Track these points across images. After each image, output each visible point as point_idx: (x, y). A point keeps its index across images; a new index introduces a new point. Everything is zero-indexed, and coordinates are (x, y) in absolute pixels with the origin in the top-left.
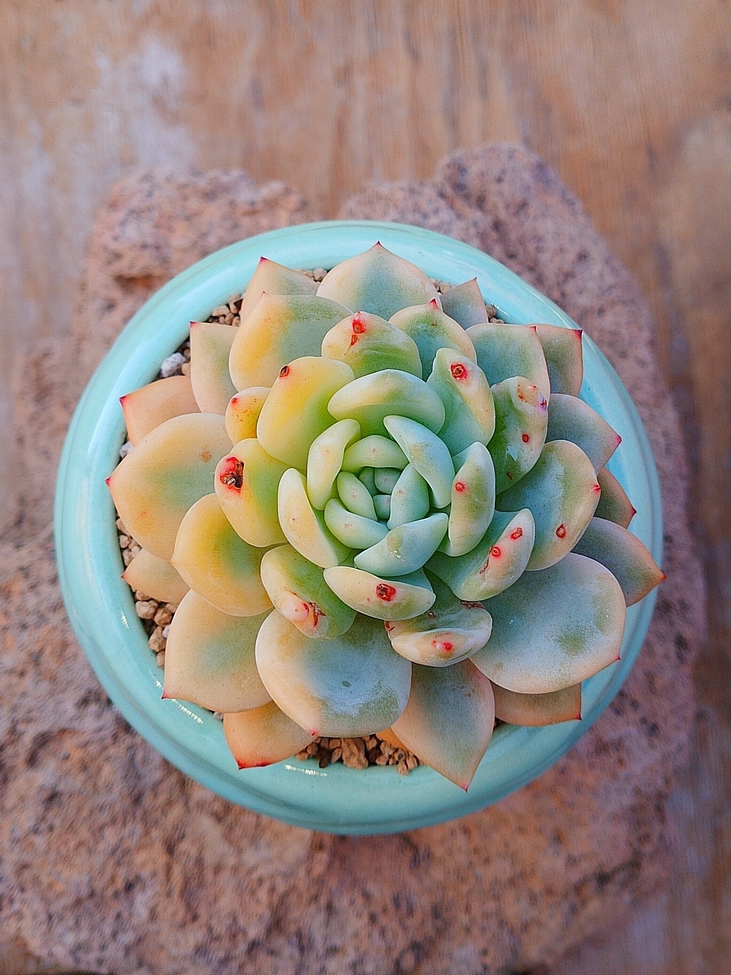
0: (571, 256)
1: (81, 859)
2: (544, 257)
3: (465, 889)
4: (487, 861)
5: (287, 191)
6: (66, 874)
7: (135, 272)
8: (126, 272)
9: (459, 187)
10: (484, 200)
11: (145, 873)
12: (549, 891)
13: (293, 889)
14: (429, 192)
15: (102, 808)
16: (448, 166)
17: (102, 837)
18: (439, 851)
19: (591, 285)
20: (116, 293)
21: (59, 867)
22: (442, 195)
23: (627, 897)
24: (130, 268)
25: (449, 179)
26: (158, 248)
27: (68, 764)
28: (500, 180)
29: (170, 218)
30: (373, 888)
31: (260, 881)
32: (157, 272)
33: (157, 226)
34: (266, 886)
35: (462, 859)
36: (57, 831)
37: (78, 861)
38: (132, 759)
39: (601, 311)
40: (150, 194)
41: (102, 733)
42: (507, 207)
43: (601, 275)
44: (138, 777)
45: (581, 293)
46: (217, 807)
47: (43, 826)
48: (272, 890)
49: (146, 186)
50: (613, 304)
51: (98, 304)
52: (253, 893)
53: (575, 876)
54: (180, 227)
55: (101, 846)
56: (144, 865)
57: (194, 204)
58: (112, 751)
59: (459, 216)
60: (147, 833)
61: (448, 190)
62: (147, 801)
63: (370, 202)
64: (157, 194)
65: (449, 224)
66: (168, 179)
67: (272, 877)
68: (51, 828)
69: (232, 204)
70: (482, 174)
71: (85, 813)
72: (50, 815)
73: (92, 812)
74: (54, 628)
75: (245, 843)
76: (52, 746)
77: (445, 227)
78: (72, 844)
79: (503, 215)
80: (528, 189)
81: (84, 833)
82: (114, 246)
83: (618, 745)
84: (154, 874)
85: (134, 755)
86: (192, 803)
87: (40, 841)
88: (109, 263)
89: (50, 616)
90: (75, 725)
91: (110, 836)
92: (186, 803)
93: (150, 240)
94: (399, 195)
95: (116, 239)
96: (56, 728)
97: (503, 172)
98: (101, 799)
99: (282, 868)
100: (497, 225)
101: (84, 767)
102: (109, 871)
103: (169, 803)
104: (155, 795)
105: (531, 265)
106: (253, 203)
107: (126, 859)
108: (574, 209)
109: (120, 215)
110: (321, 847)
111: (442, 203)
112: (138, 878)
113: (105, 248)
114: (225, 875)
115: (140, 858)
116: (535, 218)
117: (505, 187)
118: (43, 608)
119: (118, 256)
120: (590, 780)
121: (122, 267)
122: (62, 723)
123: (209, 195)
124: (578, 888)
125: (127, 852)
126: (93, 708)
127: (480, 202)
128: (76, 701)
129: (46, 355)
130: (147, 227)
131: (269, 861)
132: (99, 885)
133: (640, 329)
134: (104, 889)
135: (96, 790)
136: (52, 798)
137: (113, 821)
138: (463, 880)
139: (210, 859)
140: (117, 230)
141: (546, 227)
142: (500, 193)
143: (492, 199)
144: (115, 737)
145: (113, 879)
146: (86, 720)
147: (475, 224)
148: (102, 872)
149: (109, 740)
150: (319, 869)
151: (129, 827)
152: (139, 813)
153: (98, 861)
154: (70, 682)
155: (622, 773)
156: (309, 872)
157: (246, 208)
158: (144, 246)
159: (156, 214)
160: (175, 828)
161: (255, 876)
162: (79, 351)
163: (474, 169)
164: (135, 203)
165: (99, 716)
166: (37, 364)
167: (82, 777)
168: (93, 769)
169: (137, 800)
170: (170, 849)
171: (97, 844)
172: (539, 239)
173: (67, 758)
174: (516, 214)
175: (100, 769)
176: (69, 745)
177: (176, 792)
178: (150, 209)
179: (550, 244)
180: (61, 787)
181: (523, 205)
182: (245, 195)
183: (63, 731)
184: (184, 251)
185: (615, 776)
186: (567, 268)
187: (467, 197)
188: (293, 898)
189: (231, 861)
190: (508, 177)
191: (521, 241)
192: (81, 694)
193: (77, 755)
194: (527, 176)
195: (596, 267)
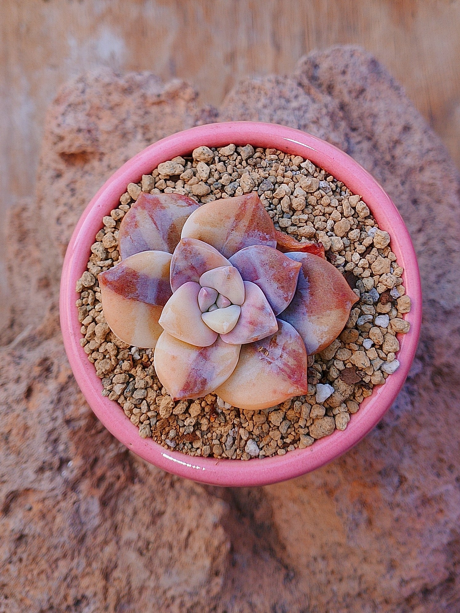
0: (398, 128)
1: (42, 582)
2: (379, 129)
3: (324, 600)
4: (341, 580)
5: (185, 86)
6: (31, 593)
7: (73, 150)
8: (68, 151)
9: (313, 78)
10: (333, 88)
11: (89, 593)
12: (387, 601)
13: (197, 604)
14: (291, 83)
15: (56, 547)
16: (306, 63)
17: (57, 567)
18: (305, 572)
19: (413, 149)
20: (62, 166)
21: (27, 589)
22: (300, 84)
23: (444, 603)
24: (70, 146)
25: (306, 72)
26: (89, 131)
27: (31, 514)
28: (344, 73)
29: (98, 108)
30: (256, 600)
31: (173, 598)
32: (89, 149)
33: (89, 115)
34: (178, 602)
35: (322, 578)
36: (24, 562)
37: (40, 584)
38: (77, 511)
39: (422, 169)
40: (83, 92)
41: (55, 492)
42: (350, 92)
43: (421, 142)
44: (82, 524)
45: (406, 155)
46: (140, 544)
47: (15, 559)
48: (182, 605)
49: (81, 86)
50: (430, 163)
51: (51, 173)
52: (168, 606)
53: (406, 591)
54: (106, 114)
55: (56, 574)
56: (87, 587)
57: (116, 98)
58: (63, 504)
59: (314, 101)
60: (89, 564)
61: (306, 81)
62: (89, 541)
63: (246, 92)
64: (88, 90)
65: (307, 106)
66: (97, 80)
67: (181, 596)
68: (21, 560)
69: (144, 96)
70: (331, 69)
71: (44, 550)
72: (19, 550)
73: (49, 549)
74: (18, 416)
75: (161, 571)
76: (20, 500)
77: (304, 108)
78: (35, 572)
79: (347, 98)
80: (366, 78)
81: (44, 565)
82: (57, 131)
83: (439, 499)
84: (95, 595)
85: (79, 507)
86: (122, 543)
87: (13, 569)
88: (55, 144)
89: (15, 406)
90: (36, 486)
91: (63, 567)
92: (117, 543)
93: (83, 126)
94: (268, 86)
95: (59, 125)
96: (22, 489)
97: (347, 66)
98: (55, 541)
99: (189, 589)
100: (342, 107)
101: (43, 516)
102: (62, 593)
103: (106, 542)
104: (95, 538)
105: (369, 135)
106: (159, 96)
107: (75, 583)
108: (399, 93)
109: (62, 108)
110: (217, 574)
111: (301, 91)
112: (83, 597)
113: (52, 133)
114: (147, 594)
115: (85, 582)
116: (371, 101)
117: (348, 77)
118: (10, 400)
119: (61, 139)
120: (418, 526)
121: (64, 146)
122: (27, 485)
123: (127, 91)
124: (408, 600)
125: (76, 577)
126: (48, 474)
127: (330, 89)
128: (35, 470)
129: (24, 209)
130: (81, 116)
131: (179, 585)
132: (56, 601)
133: (451, 181)
134: (60, 605)
135: (51, 534)
136: (21, 538)
137: (65, 556)
138: (323, 593)
139: (136, 583)
140: (60, 119)
141: (379, 107)
142: (345, 82)
143: (338, 87)
144: (65, 495)
145: (65, 598)
146: (43, 483)
147: (326, 106)
148: (57, 593)
149: (60, 497)
150: (216, 589)
151: (76, 561)
152: (83, 550)
153: (54, 584)
154: (31, 455)
155: (442, 519)
156: (208, 592)
157: (155, 99)
158: (79, 130)
159: (88, 106)
160: (110, 561)
161: (169, 594)
162: (40, 208)
163: (324, 66)
164: (72, 99)
165: (52, 480)
166: (18, 216)
167: (41, 523)
168: (49, 517)
169: (82, 540)
170: (106, 575)
171: (53, 572)
172: (374, 116)
173: (30, 509)
174: (357, 97)
175: (54, 518)
176: (32, 499)
177: (110, 535)
178: (84, 103)
179: (383, 120)
180: (26, 531)
181: (362, 91)
182: (153, 90)
183: (27, 490)
184: (109, 133)
185: (436, 522)
186: (396, 137)
187: (320, 86)
188: (198, 609)
189: (151, 584)
190: (350, 71)
191: (361, 118)
192: (39, 464)
193: (37, 508)
194: (364, 69)
195: (417, 136)
